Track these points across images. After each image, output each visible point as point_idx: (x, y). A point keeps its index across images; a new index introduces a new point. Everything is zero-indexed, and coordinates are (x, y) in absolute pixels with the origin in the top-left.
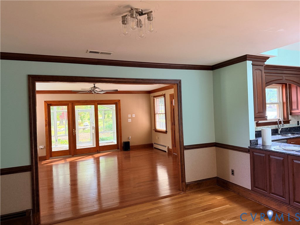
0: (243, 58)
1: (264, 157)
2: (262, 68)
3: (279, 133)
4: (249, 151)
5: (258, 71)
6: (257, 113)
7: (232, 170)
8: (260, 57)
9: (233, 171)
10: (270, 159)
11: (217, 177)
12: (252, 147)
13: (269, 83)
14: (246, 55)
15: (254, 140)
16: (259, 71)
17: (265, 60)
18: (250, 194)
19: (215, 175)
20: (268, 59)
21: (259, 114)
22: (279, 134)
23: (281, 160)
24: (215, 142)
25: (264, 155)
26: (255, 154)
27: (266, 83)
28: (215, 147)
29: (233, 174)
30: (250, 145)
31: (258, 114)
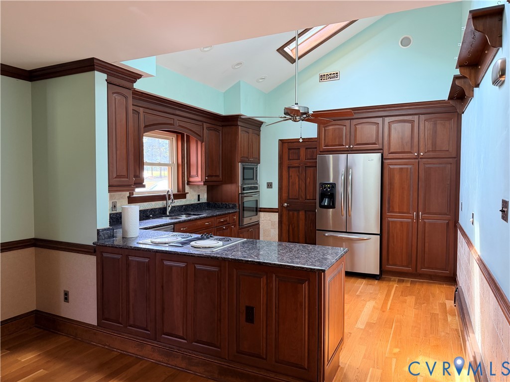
0: (88, 65)
1: (119, 259)
2: (129, 94)
3: (168, 214)
4: (95, 251)
5: (118, 97)
6: (115, 176)
7: (65, 291)
8: (125, 71)
9: (66, 294)
10: (128, 264)
11: (35, 310)
12: (101, 242)
13: (150, 127)
14: (93, 59)
15: (105, 230)
16: (123, 97)
17: (134, 79)
18: (95, 334)
19: (33, 308)
20: (139, 78)
21: (118, 179)
22: (168, 216)
23: (144, 263)
24: (34, 237)
25: (119, 257)
26: (105, 255)
27: (146, 126)
28: (34, 248)
29: (66, 299)
30: (98, 239)
31: (116, 179)
